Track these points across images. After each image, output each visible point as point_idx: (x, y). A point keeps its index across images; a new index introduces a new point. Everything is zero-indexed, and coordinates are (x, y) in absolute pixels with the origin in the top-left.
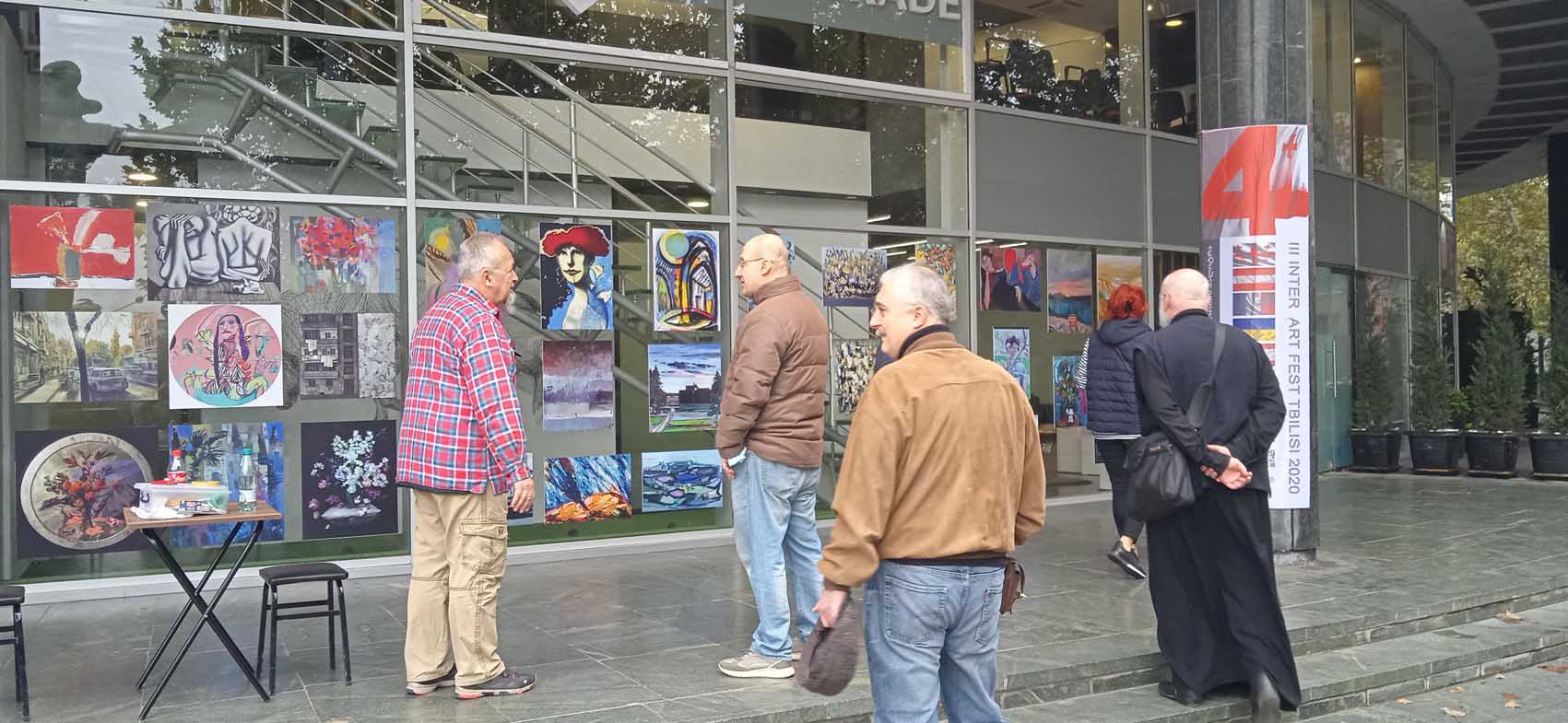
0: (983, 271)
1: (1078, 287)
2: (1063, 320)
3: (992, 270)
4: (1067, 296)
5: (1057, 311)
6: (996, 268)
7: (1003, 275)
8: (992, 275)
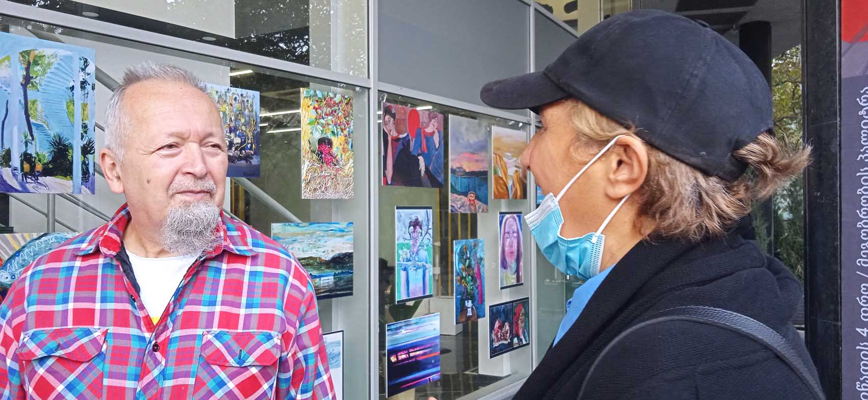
0: (385, 135)
1: (477, 161)
2: (464, 199)
3: (395, 134)
4: (467, 171)
5: (458, 188)
6: (399, 132)
7: (406, 142)
8: (396, 140)
